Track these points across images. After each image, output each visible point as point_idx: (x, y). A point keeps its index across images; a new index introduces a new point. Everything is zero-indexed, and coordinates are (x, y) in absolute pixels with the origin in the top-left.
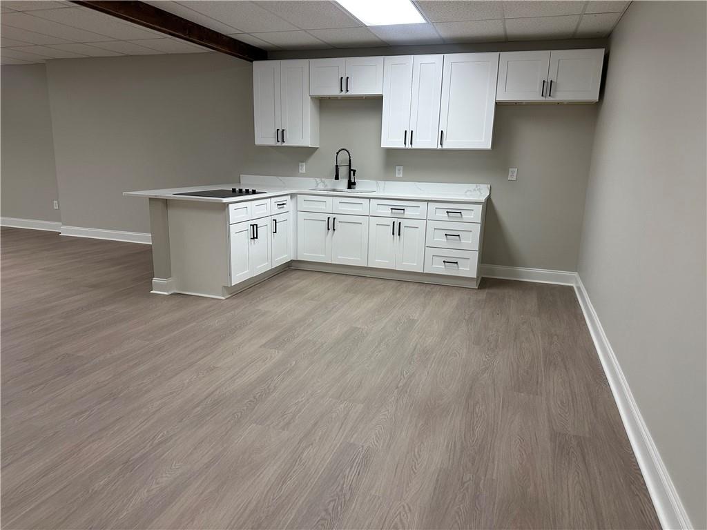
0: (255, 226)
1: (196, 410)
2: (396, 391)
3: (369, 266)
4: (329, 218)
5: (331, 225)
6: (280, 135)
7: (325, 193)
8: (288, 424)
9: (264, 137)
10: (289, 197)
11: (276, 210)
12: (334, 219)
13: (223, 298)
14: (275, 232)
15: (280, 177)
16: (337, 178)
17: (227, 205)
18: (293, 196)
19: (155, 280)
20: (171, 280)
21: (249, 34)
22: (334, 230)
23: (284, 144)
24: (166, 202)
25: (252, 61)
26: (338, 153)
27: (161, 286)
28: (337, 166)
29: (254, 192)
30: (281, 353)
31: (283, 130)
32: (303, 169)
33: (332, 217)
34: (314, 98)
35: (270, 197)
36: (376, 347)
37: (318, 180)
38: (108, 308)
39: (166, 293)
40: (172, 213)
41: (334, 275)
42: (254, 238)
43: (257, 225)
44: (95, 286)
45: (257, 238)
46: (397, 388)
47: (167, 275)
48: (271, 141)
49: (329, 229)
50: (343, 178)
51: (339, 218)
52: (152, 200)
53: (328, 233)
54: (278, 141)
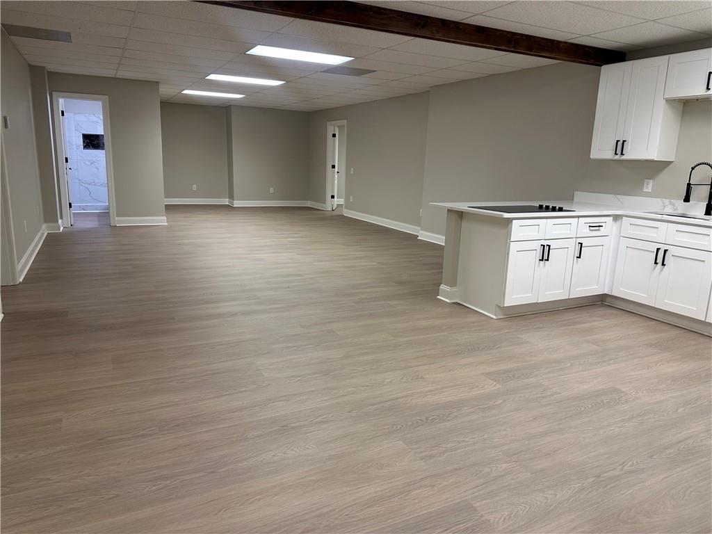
0: (547, 248)
1: (370, 407)
2: (592, 479)
3: (707, 321)
4: (658, 249)
5: (661, 257)
6: (620, 146)
7: (659, 217)
8: (431, 456)
9: (601, 150)
10: (611, 218)
11: (585, 231)
12: (666, 251)
13: (495, 317)
14: (580, 257)
15: (619, 196)
16: (687, 199)
17: (510, 220)
18: (617, 218)
19: (443, 287)
20: (454, 289)
21: (588, 36)
22: (663, 264)
23: (623, 157)
24: (461, 214)
25: (601, 66)
26: (693, 169)
27: (446, 294)
28: (689, 185)
29: (561, 210)
30: (498, 386)
31: (624, 141)
32: (649, 187)
33: (663, 248)
34: (671, 102)
35: (579, 217)
36: (623, 420)
37: (666, 201)
38: (393, 303)
39: (448, 301)
40: (466, 225)
41: (654, 323)
42: (542, 260)
43: (549, 246)
44: (400, 283)
45: (548, 260)
46: (598, 476)
47: (453, 284)
48: (608, 154)
49: (656, 263)
50: (702, 201)
51: (672, 251)
52: (450, 211)
53: (655, 268)
54: (616, 154)
